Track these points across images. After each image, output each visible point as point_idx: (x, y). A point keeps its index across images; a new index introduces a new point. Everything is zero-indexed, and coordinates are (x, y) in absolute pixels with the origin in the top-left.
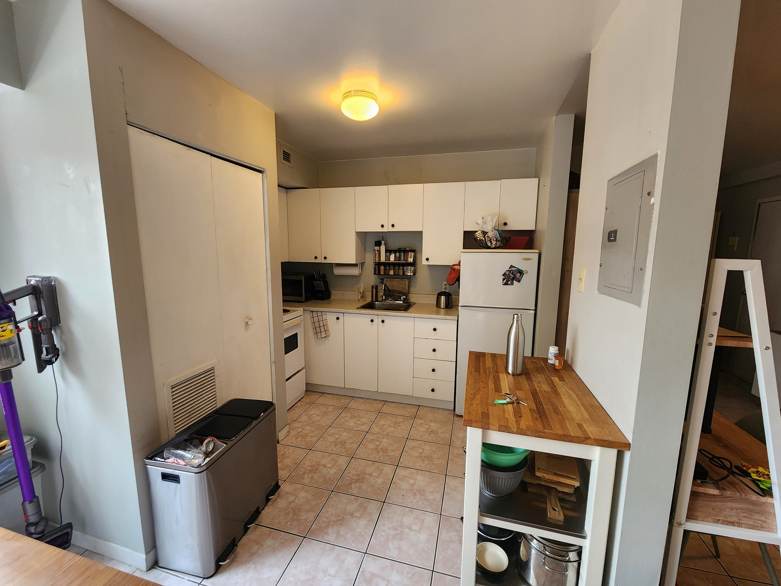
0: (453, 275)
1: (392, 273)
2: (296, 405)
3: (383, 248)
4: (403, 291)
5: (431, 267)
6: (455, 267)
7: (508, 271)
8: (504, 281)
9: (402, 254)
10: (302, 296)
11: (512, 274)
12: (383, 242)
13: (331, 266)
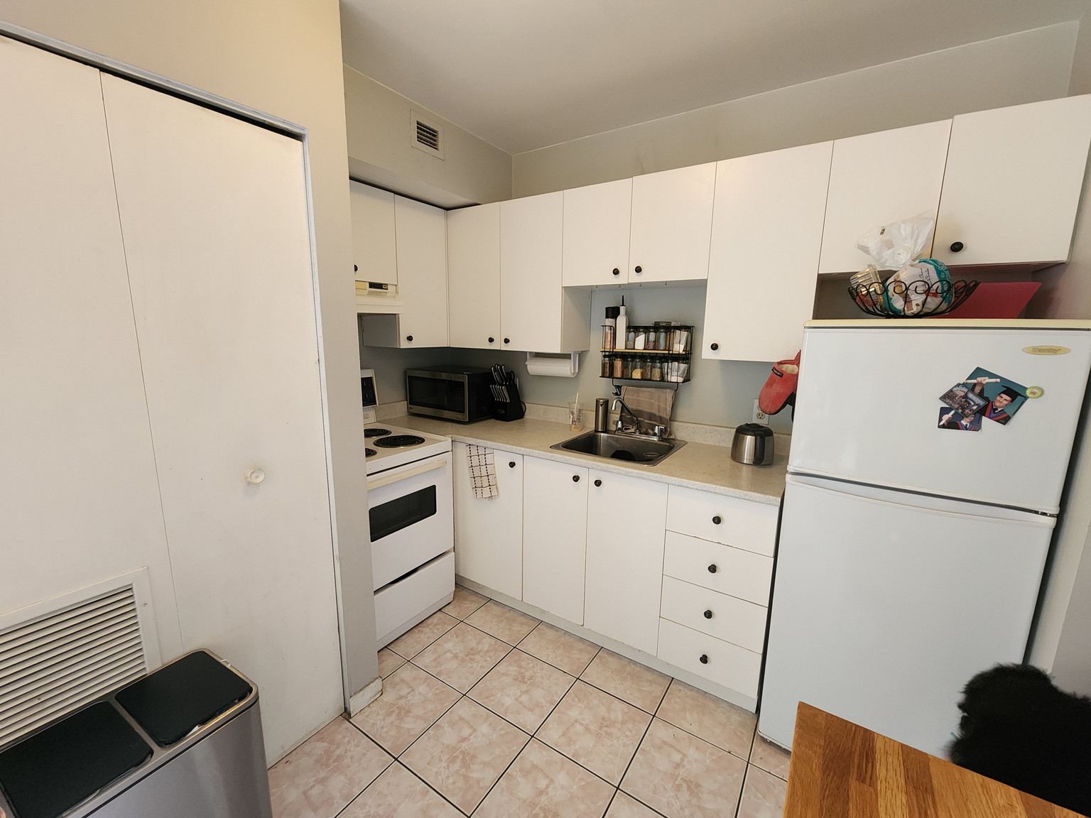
0: (778, 389)
1: (637, 374)
2: (429, 621)
3: (622, 322)
4: (661, 414)
5: (726, 364)
6: (785, 368)
7: (964, 385)
8: (946, 417)
9: (662, 335)
10: (463, 412)
11: (981, 395)
12: (622, 309)
13: (521, 356)
